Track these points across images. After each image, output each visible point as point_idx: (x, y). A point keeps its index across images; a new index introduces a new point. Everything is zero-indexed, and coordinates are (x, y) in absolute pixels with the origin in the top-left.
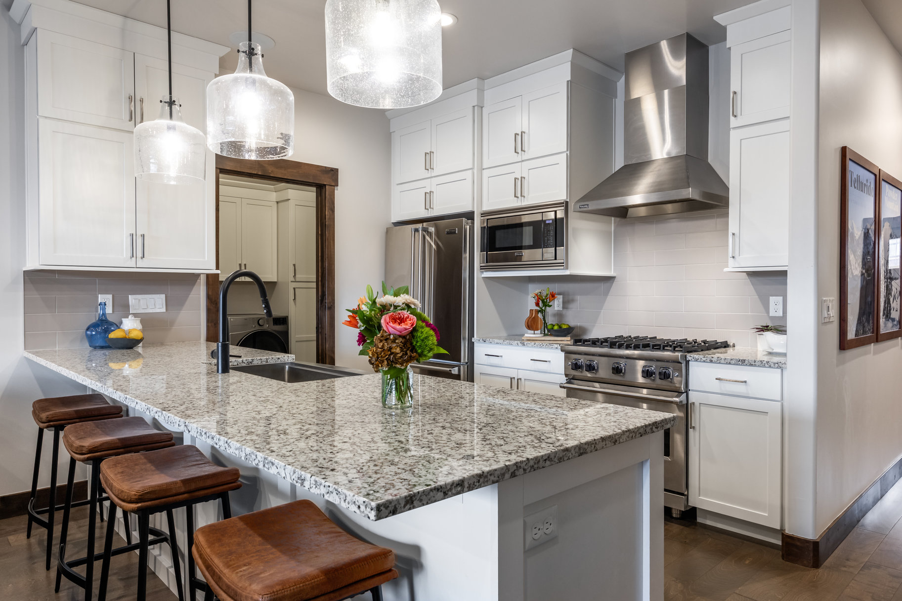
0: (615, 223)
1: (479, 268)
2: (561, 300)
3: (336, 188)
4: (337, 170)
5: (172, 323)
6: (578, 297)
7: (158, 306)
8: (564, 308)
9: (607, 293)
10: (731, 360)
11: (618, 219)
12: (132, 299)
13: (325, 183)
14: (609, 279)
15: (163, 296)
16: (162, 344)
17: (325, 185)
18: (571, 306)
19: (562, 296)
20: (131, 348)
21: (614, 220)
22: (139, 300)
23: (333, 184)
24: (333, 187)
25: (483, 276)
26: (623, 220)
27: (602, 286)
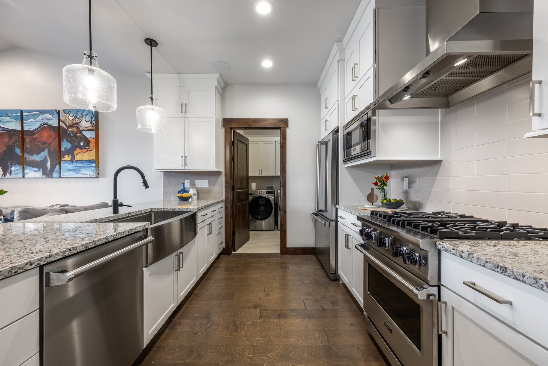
0: (441, 114)
1: (343, 161)
2: (407, 181)
3: (287, 128)
4: (287, 119)
5: (211, 191)
6: (417, 179)
7: (205, 185)
8: (409, 187)
9: (436, 175)
10: (487, 262)
11: (444, 109)
12: (197, 182)
13: (280, 126)
14: (437, 163)
15: (208, 181)
16: (207, 199)
17: (281, 127)
18: (414, 186)
19: (408, 178)
20: (187, 200)
21: (441, 111)
22: (199, 182)
23: (285, 126)
24: (285, 128)
25: (346, 166)
26: (448, 109)
27: (433, 169)
